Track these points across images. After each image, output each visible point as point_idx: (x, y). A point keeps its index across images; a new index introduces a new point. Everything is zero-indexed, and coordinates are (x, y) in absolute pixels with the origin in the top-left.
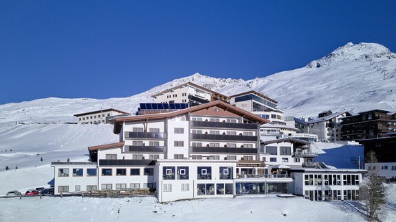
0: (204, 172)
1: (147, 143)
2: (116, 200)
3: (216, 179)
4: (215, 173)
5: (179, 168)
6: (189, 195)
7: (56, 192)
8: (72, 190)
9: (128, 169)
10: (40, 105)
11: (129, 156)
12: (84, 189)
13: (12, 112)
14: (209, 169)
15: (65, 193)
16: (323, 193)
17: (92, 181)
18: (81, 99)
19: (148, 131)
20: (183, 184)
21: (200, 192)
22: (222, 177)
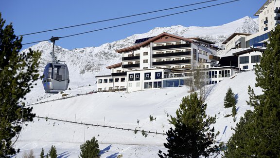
0: (148, 76)
1: (134, 62)
3: (153, 79)
4: (153, 76)
5: (136, 74)
6: (140, 88)
12: (108, 89)
14: (150, 74)
19: (135, 55)
20: (137, 83)
21: (145, 87)
22: (157, 78)
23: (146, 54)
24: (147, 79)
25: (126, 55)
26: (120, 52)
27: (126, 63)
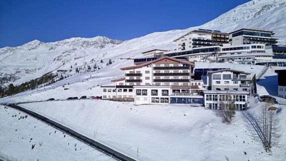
0: (155, 92)
1: (135, 78)
2: (119, 102)
3: (160, 95)
4: (160, 93)
5: (143, 90)
6: (147, 102)
7: (102, 98)
8: (108, 97)
9: (128, 89)
10: (149, 38)
11: (128, 84)
12: (111, 97)
13: (135, 44)
14: (157, 91)
15: (105, 98)
16: (218, 105)
17: (114, 94)
18: (171, 31)
19: (135, 73)
20: (144, 98)
21: (153, 102)
22: (163, 95)
23: (147, 72)
24: (154, 95)
25: (128, 72)
26: (123, 69)
27: (128, 78)
